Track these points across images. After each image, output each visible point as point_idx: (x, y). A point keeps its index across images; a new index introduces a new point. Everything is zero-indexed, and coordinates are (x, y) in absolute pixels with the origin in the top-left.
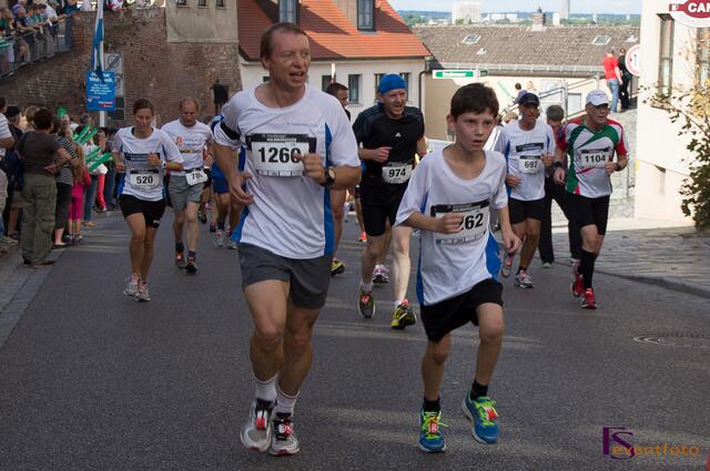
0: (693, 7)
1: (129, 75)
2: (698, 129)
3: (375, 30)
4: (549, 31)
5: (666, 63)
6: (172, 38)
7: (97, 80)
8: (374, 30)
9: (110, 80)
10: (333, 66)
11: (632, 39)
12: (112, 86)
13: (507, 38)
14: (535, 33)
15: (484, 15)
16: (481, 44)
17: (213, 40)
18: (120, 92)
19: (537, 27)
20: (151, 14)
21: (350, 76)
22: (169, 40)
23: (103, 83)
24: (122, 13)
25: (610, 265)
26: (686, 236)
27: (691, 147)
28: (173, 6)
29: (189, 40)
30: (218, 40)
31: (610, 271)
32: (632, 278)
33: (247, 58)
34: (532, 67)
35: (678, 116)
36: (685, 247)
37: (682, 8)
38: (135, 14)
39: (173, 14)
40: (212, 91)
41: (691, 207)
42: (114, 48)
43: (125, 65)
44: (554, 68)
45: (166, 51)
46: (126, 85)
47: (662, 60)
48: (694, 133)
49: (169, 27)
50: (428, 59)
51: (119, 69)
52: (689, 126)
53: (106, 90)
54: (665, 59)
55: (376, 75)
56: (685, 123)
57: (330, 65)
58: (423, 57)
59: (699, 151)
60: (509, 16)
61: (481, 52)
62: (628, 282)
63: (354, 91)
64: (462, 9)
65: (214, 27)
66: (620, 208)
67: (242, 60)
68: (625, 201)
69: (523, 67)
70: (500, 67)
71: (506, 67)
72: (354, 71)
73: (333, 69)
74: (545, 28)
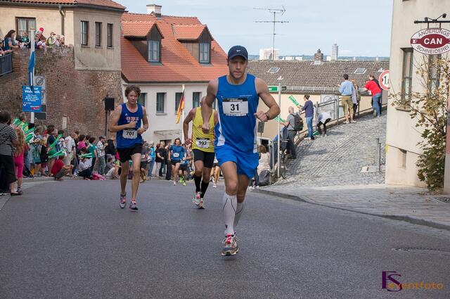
0: (427, 41)
1: (50, 90)
2: (429, 123)
4: (325, 65)
5: (407, 81)
6: (78, 67)
7: (30, 91)
8: (210, 63)
9: (38, 92)
10: (183, 87)
11: (381, 70)
12: (39, 96)
13: (297, 70)
14: (316, 66)
15: (281, 57)
16: (280, 73)
17: (104, 69)
18: (44, 101)
19: (318, 63)
20: (65, 51)
21: (194, 93)
22: (76, 68)
23: (34, 94)
24: (46, 50)
25: (371, 209)
26: (421, 194)
27: (425, 135)
28: (79, 46)
29: (89, 68)
30: (108, 69)
31: (372, 212)
32: (387, 217)
33: (126, 80)
34: (314, 88)
35: (415, 114)
36: (421, 200)
37: (420, 41)
38: (54, 51)
39: (79, 51)
40: (104, 102)
41: (424, 174)
42: (40, 73)
43: (47, 84)
44: (329, 89)
45: (74, 75)
46: (47, 97)
47: (404, 78)
48: (427, 125)
49: (76, 60)
51: (44, 87)
52: (424, 120)
53: (36, 98)
54: (406, 78)
56: (421, 119)
57: (182, 86)
59: (430, 137)
60: (297, 58)
61: (280, 78)
62: (384, 219)
64: (266, 53)
65: (105, 60)
66: (375, 178)
67: (123, 82)
68: (378, 174)
69: (308, 88)
70: (292, 88)
71: (296, 88)
72: (197, 90)
73: (183, 89)
74: (323, 63)
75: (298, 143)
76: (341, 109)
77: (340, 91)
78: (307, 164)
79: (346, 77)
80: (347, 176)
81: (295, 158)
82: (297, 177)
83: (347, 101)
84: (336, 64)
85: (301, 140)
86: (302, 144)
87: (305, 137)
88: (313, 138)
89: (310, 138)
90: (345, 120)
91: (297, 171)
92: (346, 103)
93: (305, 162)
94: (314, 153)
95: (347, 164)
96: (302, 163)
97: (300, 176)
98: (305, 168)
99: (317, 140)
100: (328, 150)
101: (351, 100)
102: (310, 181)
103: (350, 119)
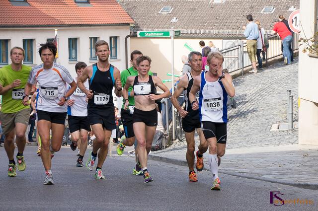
3: (89, 3)
10: (56, 32)
11: (292, 9)
13: (194, 9)
14: (216, 5)
16: (174, 14)
19: (218, 1)
21: (70, 39)
25: (281, 177)
31: (282, 181)
32: (299, 185)
34: (214, 31)
44: (232, 32)
50: (132, 25)
55: (91, 38)
57: (54, 30)
58: (128, 24)
61: (174, 20)
62: (296, 188)
63: (74, 51)
66: (287, 137)
68: (291, 132)
69: (207, 31)
70: (189, 31)
71: (194, 31)
72: (73, 35)
73: (55, 33)
74: (224, 1)
76: (246, 56)
77: (246, 34)
79: (250, 19)
80: (254, 137)
95: (254, 122)
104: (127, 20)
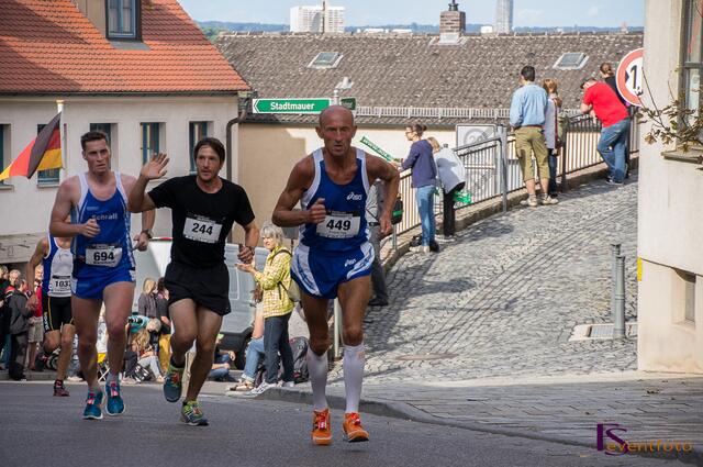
3: (141, 40)
4: (471, 43)
5: (694, 75)
8: (138, 38)
10: (60, 107)
13: (391, 59)
14: (446, 48)
15: (351, 30)
16: (344, 69)
19: (450, 38)
21: (93, 127)
34: (440, 112)
44: (483, 112)
50: (244, 95)
55: (144, 125)
57: (55, 103)
58: (234, 93)
61: (344, 84)
66: (609, 355)
68: (618, 344)
69: (424, 111)
70: (379, 111)
71: (391, 110)
72: (101, 116)
73: (59, 111)
74: (465, 39)
75: (392, 263)
76: (515, 170)
78: (419, 319)
79: (529, 74)
80: (530, 354)
81: (387, 304)
82: (391, 356)
83: (530, 141)
84: (503, 41)
85: (402, 252)
86: (405, 263)
87: (411, 245)
88: (435, 248)
89: (426, 248)
90: (526, 197)
91: (391, 341)
92: (527, 149)
93: (414, 314)
94: (438, 288)
95: (530, 320)
96: (405, 318)
97: (397, 353)
98: (412, 333)
99: (446, 253)
100: (477, 280)
101: (543, 139)
102: (426, 366)
103: (538, 193)
104: (231, 81)
